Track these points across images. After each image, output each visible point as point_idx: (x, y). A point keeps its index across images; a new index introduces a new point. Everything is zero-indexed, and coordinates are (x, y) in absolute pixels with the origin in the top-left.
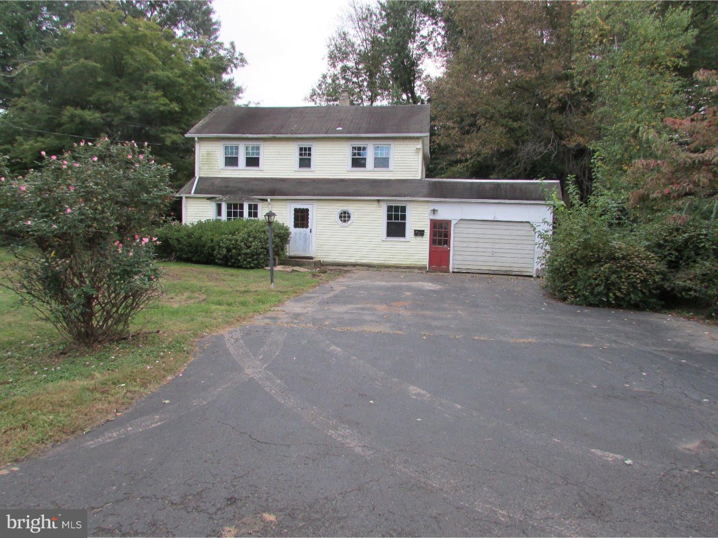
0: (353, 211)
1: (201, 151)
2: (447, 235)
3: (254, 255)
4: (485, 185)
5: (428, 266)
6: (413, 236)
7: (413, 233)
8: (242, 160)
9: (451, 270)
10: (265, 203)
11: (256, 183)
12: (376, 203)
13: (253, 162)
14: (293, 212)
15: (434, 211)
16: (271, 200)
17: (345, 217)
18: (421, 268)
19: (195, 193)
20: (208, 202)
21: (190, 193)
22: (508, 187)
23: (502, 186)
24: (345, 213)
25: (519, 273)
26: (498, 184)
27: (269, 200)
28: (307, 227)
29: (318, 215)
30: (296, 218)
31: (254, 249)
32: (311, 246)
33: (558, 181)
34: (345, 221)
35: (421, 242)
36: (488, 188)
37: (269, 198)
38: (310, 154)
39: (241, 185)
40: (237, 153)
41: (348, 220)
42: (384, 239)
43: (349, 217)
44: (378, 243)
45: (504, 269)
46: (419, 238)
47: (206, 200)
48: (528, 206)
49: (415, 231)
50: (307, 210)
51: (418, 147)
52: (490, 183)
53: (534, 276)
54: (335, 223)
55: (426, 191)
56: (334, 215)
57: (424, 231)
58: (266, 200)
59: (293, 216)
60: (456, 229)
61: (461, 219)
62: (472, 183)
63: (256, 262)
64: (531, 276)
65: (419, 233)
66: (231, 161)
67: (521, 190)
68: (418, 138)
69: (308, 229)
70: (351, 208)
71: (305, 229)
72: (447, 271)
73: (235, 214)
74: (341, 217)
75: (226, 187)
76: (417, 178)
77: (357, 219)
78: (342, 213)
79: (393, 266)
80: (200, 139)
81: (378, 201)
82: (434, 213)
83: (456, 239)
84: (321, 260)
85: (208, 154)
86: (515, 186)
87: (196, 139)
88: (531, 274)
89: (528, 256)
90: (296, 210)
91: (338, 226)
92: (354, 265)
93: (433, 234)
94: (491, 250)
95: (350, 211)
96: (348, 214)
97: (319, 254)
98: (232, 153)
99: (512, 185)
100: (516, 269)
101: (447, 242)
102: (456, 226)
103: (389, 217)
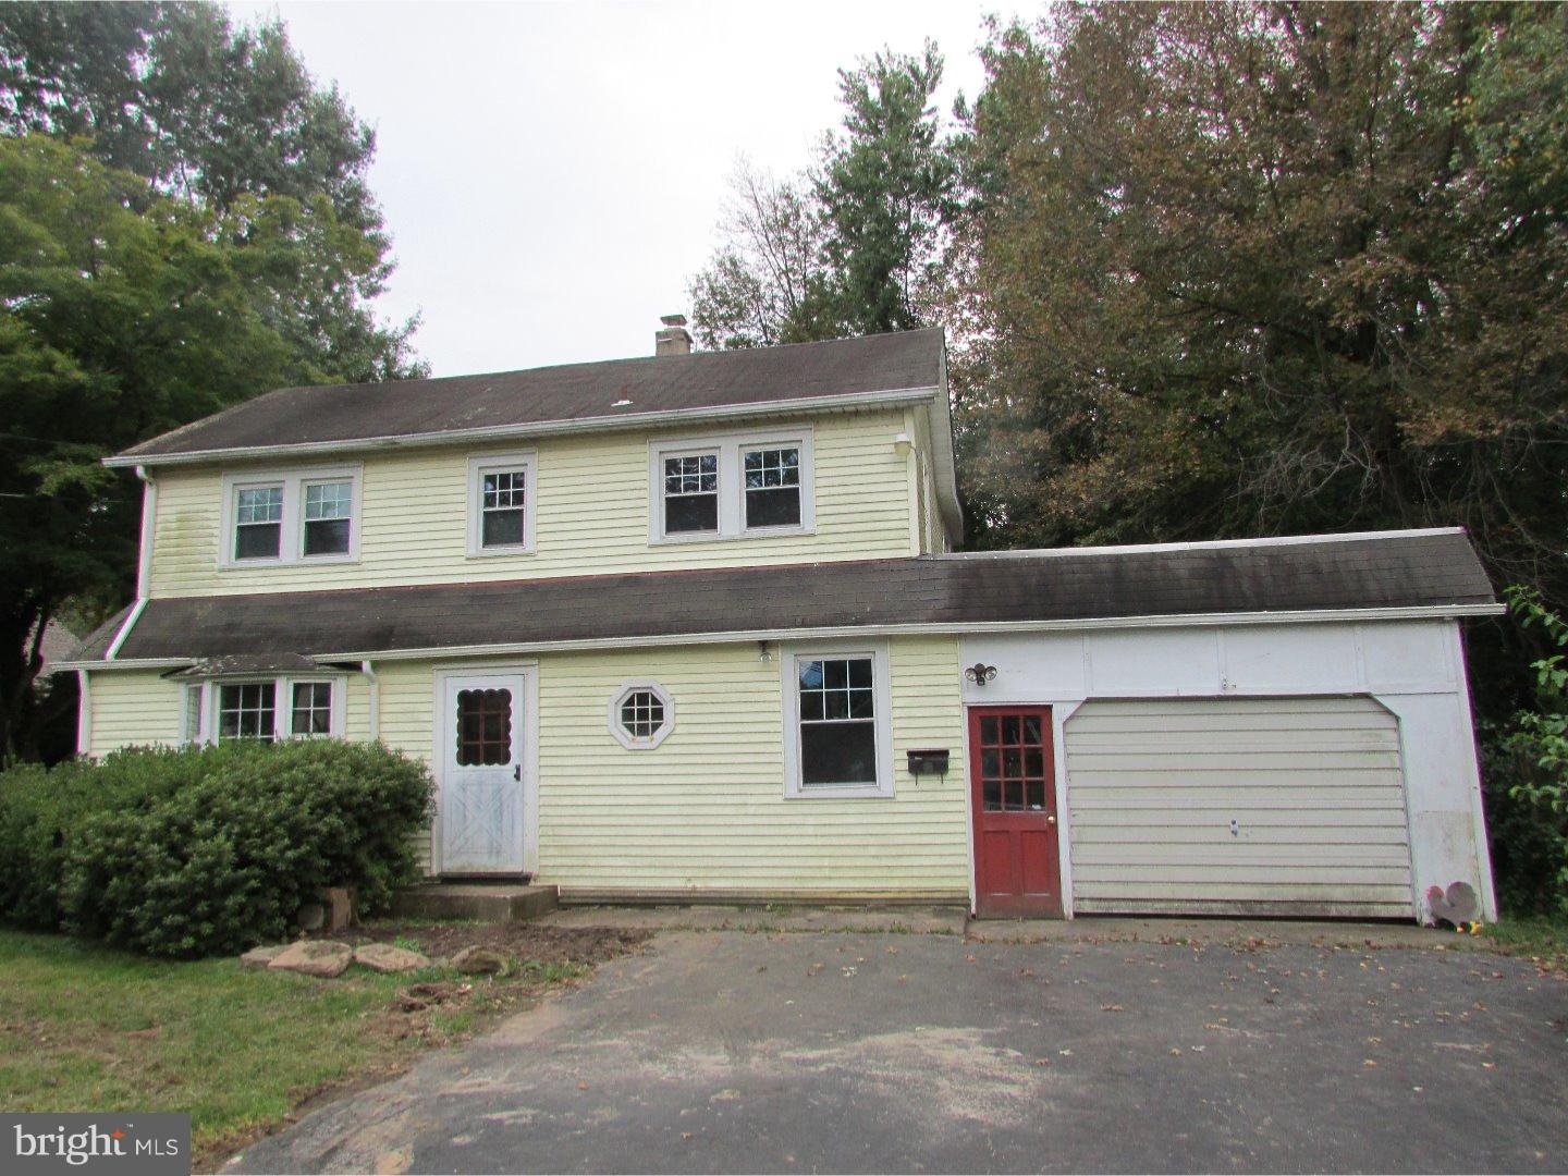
0: (671, 689)
1: (162, 509)
2: (1039, 762)
3: (203, 896)
4: (1172, 564)
5: (973, 895)
6: (907, 776)
7: (905, 765)
8: (292, 536)
9: (1068, 908)
10: (357, 679)
11: (331, 607)
12: (756, 655)
13: (325, 537)
14: (454, 706)
15: (980, 674)
16: (376, 665)
17: (643, 714)
18: (946, 905)
19: (120, 655)
20: (166, 685)
21: (102, 657)
22: (1264, 562)
23: (1235, 562)
24: (643, 698)
25: (1356, 911)
26: (1222, 557)
27: (366, 666)
28: (505, 759)
29: (544, 712)
30: (468, 728)
31: (198, 871)
32: (518, 831)
33: (1457, 530)
34: (643, 731)
35: (940, 796)
36: (1183, 573)
37: (366, 658)
38: (519, 498)
39: (281, 620)
40: (278, 513)
41: (656, 727)
42: (793, 792)
43: (658, 714)
44: (772, 810)
45: (1291, 894)
46: (929, 782)
47: (156, 679)
48: (1358, 630)
49: (911, 754)
50: (505, 696)
51: (902, 438)
52: (1190, 554)
53: (1427, 919)
54: (606, 741)
55: (942, 596)
56: (601, 711)
57: (945, 753)
58: (355, 667)
59: (454, 720)
60: (1072, 739)
61: (1089, 701)
62: (1118, 558)
63: (207, 928)
64: (1411, 922)
65: (928, 763)
66: (257, 540)
67: (1316, 571)
68: (897, 411)
69: (510, 768)
70: (665, 678)
71: (496, 766)
72: (1053, 912)
73: (250, 723)
74: (628, 715)
75: (230, 627)
76: (905, 554)
77: (688, 719)
78: (630, 702)
79: (833, 901)
80: (156, 471)
81: (764, 646)
82: (980, 681)
83: (1078, 779)
84: (560, 884)
85: (183, 519)
86: (1287, 559)
87: (140, 472)
88: (1407, 912)
89: (1384, 835)
90: (465, 698)
91: (619, 750)
92: (681, 902)
93: (983, 762)
94: (1226, 818)
95: (661, 693)
96: (655, 701)
97: (551, 862)
98: (261, 514)
99: (1274, 555)
100: (1338, 894)
101: (1042, 793)
102: (1072, 727)
103: (809, 706)
